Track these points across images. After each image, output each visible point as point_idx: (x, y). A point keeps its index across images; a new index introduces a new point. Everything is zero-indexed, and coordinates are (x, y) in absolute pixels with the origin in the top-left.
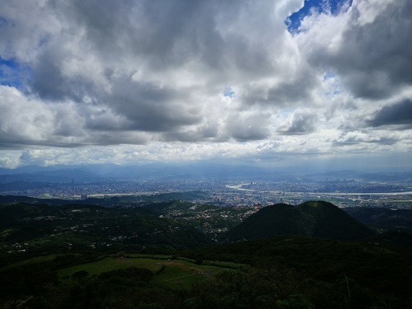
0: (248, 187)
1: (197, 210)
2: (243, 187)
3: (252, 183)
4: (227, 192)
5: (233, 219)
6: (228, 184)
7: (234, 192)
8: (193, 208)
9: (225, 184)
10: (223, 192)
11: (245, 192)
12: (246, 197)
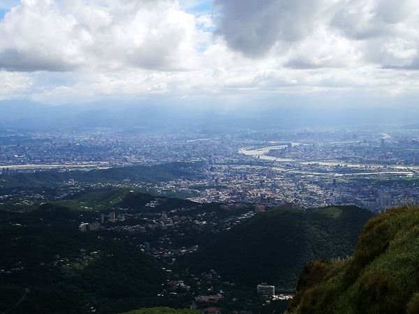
0: (281, 154)
1: (158, 209)
2: (271, 153)
3: (290, 145)
4: (239, 164)
5: (216, 227)
6: (245, 145)
7: (251, 163)
8: (152, 205)
9: (239, 146)
10: (229, 163)
11: (272, 164)
12: (272, 175)
